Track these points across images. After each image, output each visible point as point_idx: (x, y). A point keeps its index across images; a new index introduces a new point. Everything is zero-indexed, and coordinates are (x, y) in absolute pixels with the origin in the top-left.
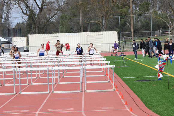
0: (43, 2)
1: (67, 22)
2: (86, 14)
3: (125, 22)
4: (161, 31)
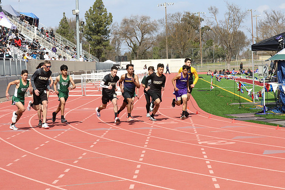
0: (142, 38)
2: (170, 47)
3: (197, 52)
4: (221, 59)
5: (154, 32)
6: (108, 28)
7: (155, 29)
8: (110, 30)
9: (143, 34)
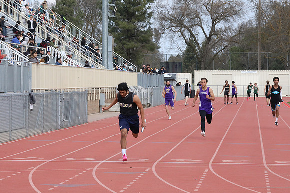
1: (239, 56)
5: (236, 17)
6: (150, 8)
7: (237, 13)
8: (152, 13)
9: (215, 21)
